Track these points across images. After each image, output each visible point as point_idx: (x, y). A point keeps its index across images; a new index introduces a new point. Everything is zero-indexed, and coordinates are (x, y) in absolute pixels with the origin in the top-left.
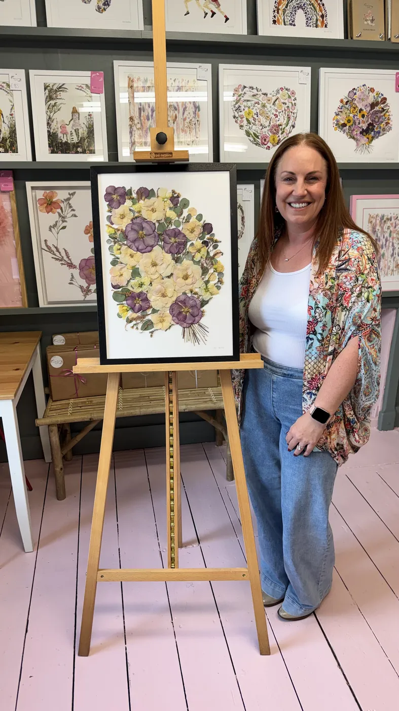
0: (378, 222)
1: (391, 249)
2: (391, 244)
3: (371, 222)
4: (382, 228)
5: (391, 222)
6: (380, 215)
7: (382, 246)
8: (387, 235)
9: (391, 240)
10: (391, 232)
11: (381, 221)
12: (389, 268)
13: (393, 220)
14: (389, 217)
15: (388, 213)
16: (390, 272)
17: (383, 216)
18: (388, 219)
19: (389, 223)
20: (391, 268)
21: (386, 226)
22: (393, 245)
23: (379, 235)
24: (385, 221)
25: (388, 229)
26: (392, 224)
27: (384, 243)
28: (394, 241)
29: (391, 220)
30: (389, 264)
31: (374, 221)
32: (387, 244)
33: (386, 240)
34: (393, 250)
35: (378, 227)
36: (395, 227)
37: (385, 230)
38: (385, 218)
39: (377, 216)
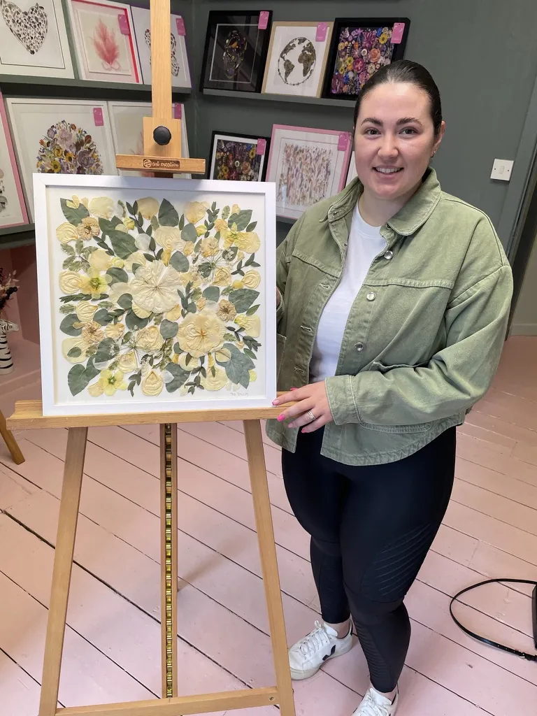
0: (292, 152)
1: (300, 179)
2: (300, 175)
4: (295, 159)
5: (303, 154)
6: (294, 146)
7: (293, 175)
8: (298, 166)
9: (301, 171)
10: (301, 163)
11: (294, 152)
12: (296, 198)
13: (305, 152)
14: (302, 148)
15: (301, 145)
16: (296, 201)
17: (296, 149)
18: (300, 151)
19: (301, 155)
20: (298, 198)
21: (298, 157)
22: (302, 177)
23: (292, 165)
24: (298, 153)
25: (299, 160)
26: (303, 156)
27: (295, 173)
28: (304, 173)
29: (303, 152)
30: (297, 194)
31: (289, 151)
32: (297, 175)
33: (297, 171)
34: (302, 181)
35: (291, 158)
36: (306, 159)
37: (297, 160)
38: (298, 150)
39: (292, 146)
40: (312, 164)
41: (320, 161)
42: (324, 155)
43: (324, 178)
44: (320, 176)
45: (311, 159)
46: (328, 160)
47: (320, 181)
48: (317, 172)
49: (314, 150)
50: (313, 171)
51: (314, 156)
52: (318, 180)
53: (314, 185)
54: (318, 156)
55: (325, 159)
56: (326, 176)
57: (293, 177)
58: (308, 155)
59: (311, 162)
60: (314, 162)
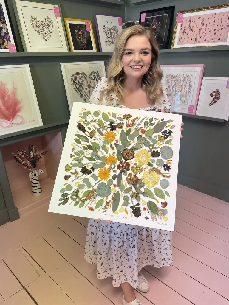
0: (170, 78)
1: (174, 91)
2: (175, 89)
3: (167, 78)
4: (172, 81)
5: (176, 78)
6: (171, 74)
8: (173, 84)
9: (175, 87)
10: (175, 83)
11: (171, 78)
13: (177, 77)
14: (175, 76)
15: (175, 74)
17: (172, 76)
18: (175, 77)
22: (176, 89)
23: (170, 84)
24: (173, 78)
25: (174, 81)
26: (176, 79)
27: (172, 88)
28: (177, 88)
29: (176, 77)
30: (173, 99)
31: (168, 77)
32: (173, 89)
33: (173, 87)
34: (176, 92)
35: (170, 81)
36: (178, 81)
37: (173, 82)
38: (173, 77)
39: (170, 75)
40: (181, 83)
41: (186, 81)
42: (188, 78)
43: (188, 89)
44: (186, 89)
45: (181, 80)
46: (190, 80)
47: (186, 91)
48: (184, 87)
49: (182, 75)
50: (182, 87)
51: (182, 79)
52: (184, 91)
53: (183, 94)
54: (184, 78)
55: (188, 80)
56: (189, 89)
57: (171, 90)
58: (179, 78)
59: (181, 82)
60: (182, 82)
